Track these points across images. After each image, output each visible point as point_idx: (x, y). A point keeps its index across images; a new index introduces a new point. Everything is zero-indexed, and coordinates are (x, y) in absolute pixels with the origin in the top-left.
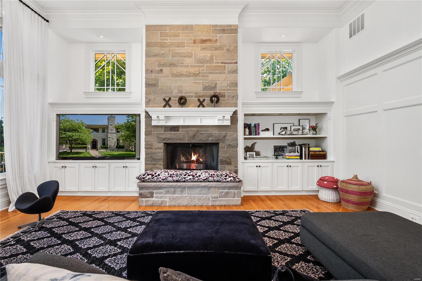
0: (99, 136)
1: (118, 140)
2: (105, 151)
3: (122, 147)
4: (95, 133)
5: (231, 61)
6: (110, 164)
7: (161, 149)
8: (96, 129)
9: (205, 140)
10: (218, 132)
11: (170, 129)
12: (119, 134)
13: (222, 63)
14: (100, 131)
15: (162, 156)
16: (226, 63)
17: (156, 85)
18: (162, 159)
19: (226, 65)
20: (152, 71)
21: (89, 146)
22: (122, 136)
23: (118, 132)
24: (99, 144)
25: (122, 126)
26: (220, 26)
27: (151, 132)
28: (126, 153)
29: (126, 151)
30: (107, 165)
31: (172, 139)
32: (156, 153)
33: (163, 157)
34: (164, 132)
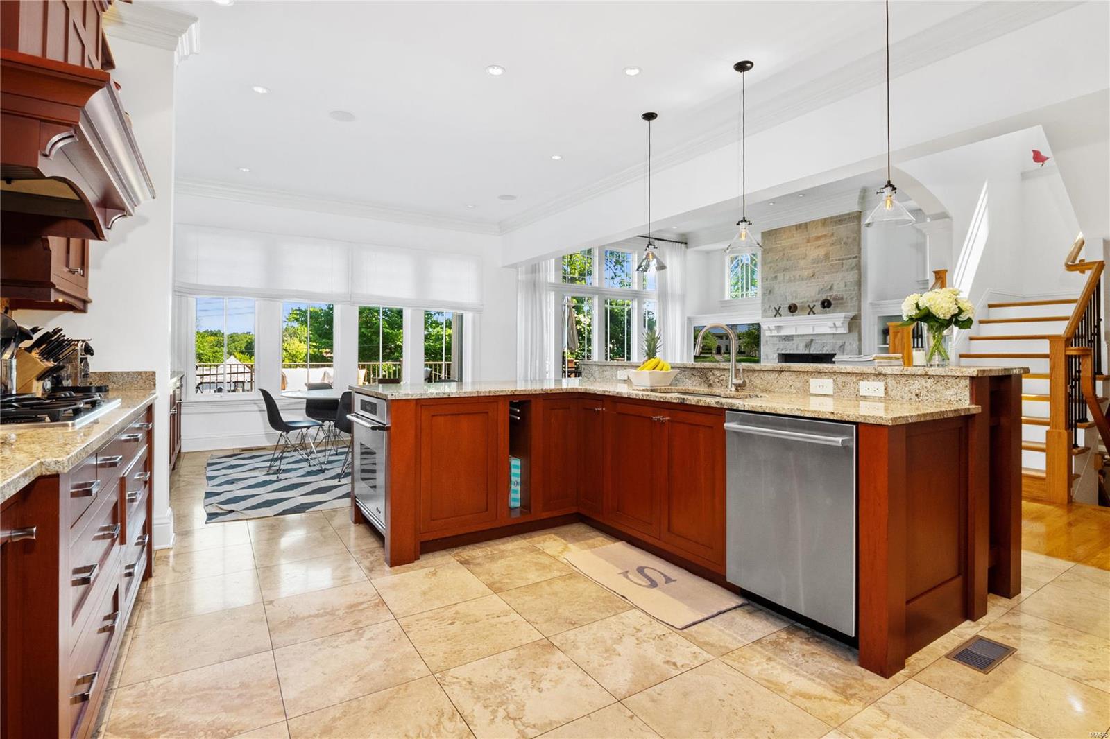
0: (723, 343)
1: (739, 346)
3: (744, 353)
4: (720, 340)
5: (849, 256)
8: (720, 337)
11: (784, 339)
12: (741, 341)
13: (839, 260)
14: (724, 338)
16: (843, 259)
17: (771, 292)
19: (844, 261)
21: (714, 352)
22: (744, 343)
23: (740, 339)
24: (723, 350)
25: (743, 334)
26: (837, 217)
31: (787, 350)
34: (779, 343)
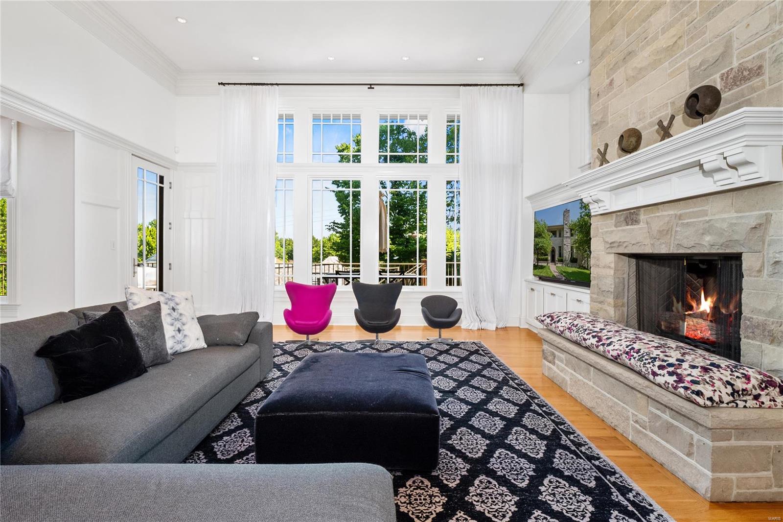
0: (556, 243)
1: (572, 249)
2: (561, 265)
3: (576, 261)
4: (554, 239)
6: (568, 291)
7: (609, 267)
8: (554, 233)
9: (692, 243)
10: (735, 215)
11: (625, 220)
12: (573, 239)
14: (558, 234)
15: (611, 284)
17: (604, 121)
18: (611, 292)
20: (598, 95)
21: (549, 258)
22: (575, 242)
23: (572, 234)
24: (557, 255)
27: (598, 230)
28: (580, 270)
29: (579, 268)
30: (565, 292)
31: (625, 245)
32: (603, 277)
33: (613, 286)
34: (615, 229)
